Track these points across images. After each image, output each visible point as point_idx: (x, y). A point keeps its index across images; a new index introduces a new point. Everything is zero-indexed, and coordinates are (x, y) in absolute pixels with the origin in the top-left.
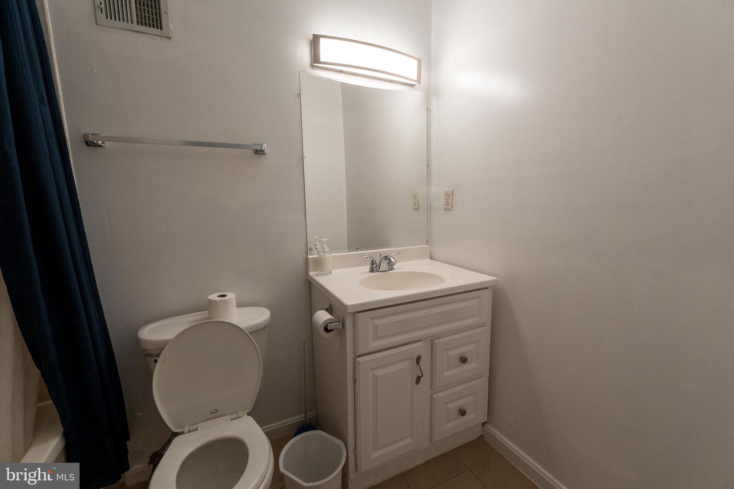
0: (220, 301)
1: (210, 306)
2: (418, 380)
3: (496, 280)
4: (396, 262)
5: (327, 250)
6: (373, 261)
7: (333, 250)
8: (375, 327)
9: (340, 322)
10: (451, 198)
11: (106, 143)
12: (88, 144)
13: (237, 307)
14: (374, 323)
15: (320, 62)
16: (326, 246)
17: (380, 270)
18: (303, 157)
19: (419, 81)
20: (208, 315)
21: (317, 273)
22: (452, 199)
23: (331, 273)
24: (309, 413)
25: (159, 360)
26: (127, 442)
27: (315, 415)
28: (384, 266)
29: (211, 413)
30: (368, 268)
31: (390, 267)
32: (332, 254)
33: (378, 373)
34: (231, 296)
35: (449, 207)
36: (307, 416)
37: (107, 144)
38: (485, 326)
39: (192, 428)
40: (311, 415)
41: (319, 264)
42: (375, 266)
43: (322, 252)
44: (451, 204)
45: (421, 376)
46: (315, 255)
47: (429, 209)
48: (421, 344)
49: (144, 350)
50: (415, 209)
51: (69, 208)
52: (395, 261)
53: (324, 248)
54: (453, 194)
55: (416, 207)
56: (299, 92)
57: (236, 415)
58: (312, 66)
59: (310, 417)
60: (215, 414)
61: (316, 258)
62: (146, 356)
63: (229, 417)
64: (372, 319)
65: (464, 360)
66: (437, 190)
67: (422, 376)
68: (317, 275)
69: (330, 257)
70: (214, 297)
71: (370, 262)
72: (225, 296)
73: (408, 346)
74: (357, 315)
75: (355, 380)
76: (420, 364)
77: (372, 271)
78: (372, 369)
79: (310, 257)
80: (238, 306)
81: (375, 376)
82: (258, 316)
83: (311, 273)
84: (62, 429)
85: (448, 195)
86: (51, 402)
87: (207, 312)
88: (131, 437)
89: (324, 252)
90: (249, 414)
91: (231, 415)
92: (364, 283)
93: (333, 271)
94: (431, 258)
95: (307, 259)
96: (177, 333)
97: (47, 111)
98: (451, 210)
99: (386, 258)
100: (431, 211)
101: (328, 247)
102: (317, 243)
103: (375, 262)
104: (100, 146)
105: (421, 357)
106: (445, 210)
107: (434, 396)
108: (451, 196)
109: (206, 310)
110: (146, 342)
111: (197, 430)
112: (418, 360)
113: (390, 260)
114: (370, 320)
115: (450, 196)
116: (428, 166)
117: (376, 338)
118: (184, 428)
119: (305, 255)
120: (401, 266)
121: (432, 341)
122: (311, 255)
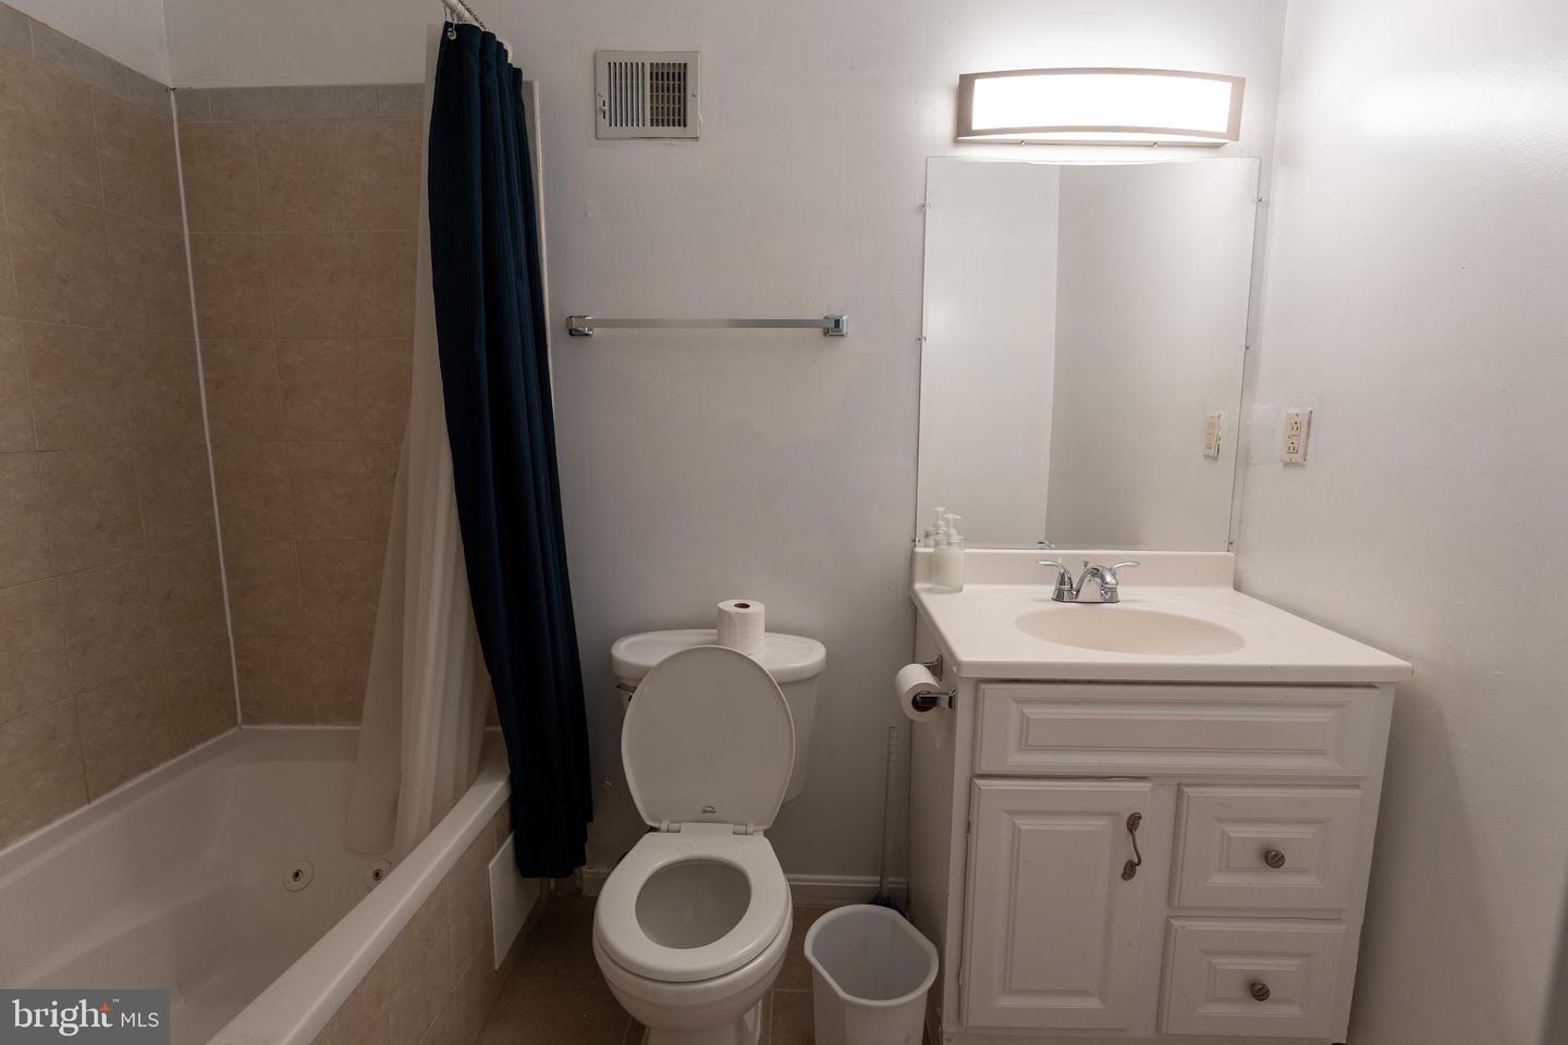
0: (737, 613)
1: (718, 621)
2: (1130, 870)
3: (1407, 669)
4: (1117, 584)
5: (955, 538)
6: (1063, 575)
7: (970, 539)
8: (1025, 721)
9: (946, 694)
10: (1303, 435)
11: (595, 329)
12: (572, 333)
13: (766, 631)
14: (1023, 713)
15: (970, 133)
16: (953, 531)
17: (1080, 599)
18: (920, 339)
19: (1234, 132)
20: (716, 638)
21: (929, 585)
22: (1308, 435)
23: (961, 590)
24: (891, 879)
25: (634, 696)
26: (588, 824)
27: (905, 886)
28: (1090, 590)
29: (704, 811)
30: (1050, 590)
31: (1107, 597)
32: (967, 551)
33: (1025, 824)
34: (757, 608)
35: (1295, 456)
36: (885, 881)
37: (596, 332)
38: (1357, 787)
39: (674, 826)
40: (892, 883)
41: (936, 567)
42: (1067, 587)
43: (945, 542)
44: (1301, 451)
45: (1136, 861)
46: (930, 547)
47: (1243, 459)
48: (1145, 786)
49: (618, 677)
50: (1207, 457)
51: (539, 435)
52: (1114, 582)
53: (948, 535)
54: (1309, 423)
55: (1212, 452)
56: (922, 202)
57: (743, 828)
58: (956, 142)
59: (890, 886)
60: (709, 815)
61: (930, 554)
62: (618, 687)
63: (728, 828)
64: (1018, 701)
65: (1273, 859)
66: (1269, 412)
67: (1139, 863)
68: (930, 591)
69: (960, 555)
70: (728, 606)
71: (1056, 578)
72: (746, 606)
73: (1105, 784)
74: (983, 686)
75: (969, 825)
76: (1136, 833)
77: (1059, 597)
78: (1011, 813)
79: (919, 550)
80: (768, 630)
81: (1016, 832)
82: (805, 655)
83: (918, 586)
84: (509, 771)
85: (1296, 426)
86: (499, 729)
87: (716, 631)
88: (595, 818)
89: (949, 544)
90: (767, 834)
91: (735, 824)
92: (1029, 623)
93: (966, 587)
94: (1238, 587)
95: (912, 556)
96: (663, 658)
97: (525, 289)
98: (1303, 466)
99: (1096, 573)
100: (1247, 464)
101: (958, 534)
102: (941, 522)
103: (1070, 579)
104: (587, 335)
105: (1140, 818)
106: (1286, 464)
107: (1175, 923)
108: (1304, 428)
109: (715, 628)
110: (620, 663)
111: (679, 832)
112: (1133, 822)
113: (1102, 578)
114: (1014, 704)
115: (1301, 428)
116: (1247, 348)
117: (1025, 746)
118: (661, 822)
119: (909, 545)
120: (1135, 596)
121: (1180, 786)
122: (925, 546)
